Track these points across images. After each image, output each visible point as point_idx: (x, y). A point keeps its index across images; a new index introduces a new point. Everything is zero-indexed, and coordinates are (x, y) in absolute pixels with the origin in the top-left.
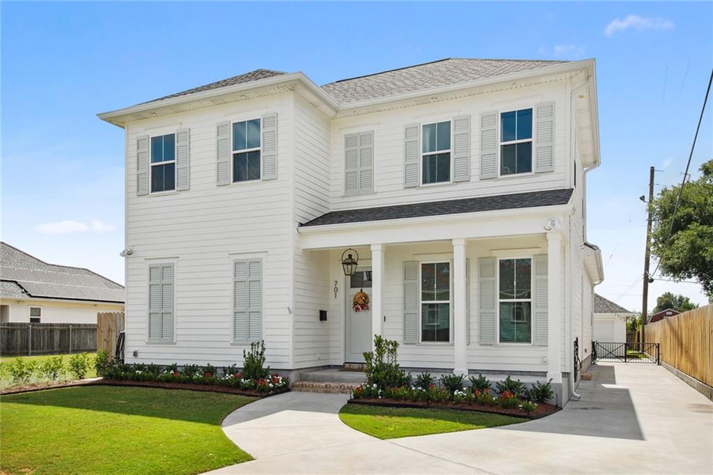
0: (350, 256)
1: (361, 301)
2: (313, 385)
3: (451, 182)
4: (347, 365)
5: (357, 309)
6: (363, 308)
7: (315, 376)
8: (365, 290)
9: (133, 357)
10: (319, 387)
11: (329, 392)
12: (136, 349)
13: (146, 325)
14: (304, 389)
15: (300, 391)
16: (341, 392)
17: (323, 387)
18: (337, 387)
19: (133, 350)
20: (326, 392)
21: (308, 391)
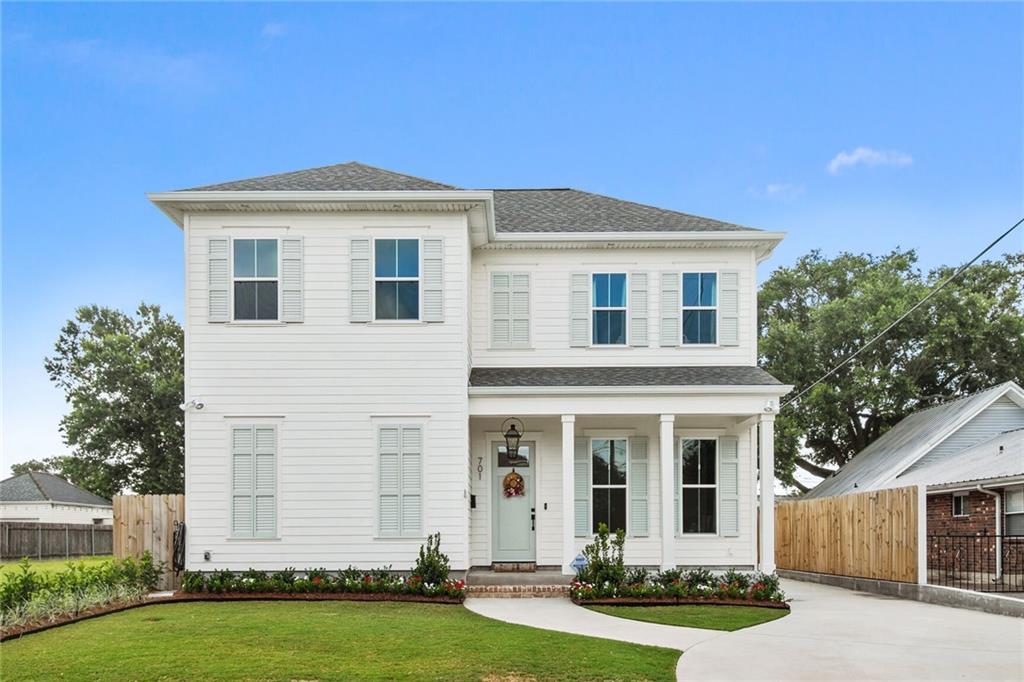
0: (513, 427)
1: (514, 484)
2: (496, 589)
3: (627, 345)
4: (496, 565)
5: (509, 495)
6: (517, 492)
7: (488, 578)
8: (519, 470)
9: (203, 560)
10: (505, 591)
11: (519, 597)
12: (207, 549)
13: (228, 514)
14: (484, 594)
15: (478, 597)
16: (535, 596)
17: (510, 591)
18: (529, 590)
19: (203, 550)
20: (514, 597)
21: (489, 596)
